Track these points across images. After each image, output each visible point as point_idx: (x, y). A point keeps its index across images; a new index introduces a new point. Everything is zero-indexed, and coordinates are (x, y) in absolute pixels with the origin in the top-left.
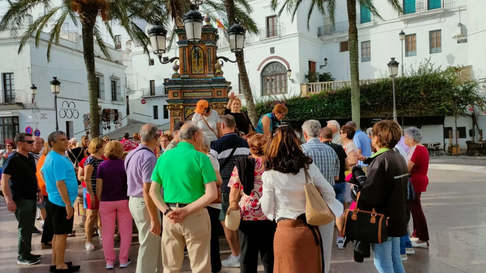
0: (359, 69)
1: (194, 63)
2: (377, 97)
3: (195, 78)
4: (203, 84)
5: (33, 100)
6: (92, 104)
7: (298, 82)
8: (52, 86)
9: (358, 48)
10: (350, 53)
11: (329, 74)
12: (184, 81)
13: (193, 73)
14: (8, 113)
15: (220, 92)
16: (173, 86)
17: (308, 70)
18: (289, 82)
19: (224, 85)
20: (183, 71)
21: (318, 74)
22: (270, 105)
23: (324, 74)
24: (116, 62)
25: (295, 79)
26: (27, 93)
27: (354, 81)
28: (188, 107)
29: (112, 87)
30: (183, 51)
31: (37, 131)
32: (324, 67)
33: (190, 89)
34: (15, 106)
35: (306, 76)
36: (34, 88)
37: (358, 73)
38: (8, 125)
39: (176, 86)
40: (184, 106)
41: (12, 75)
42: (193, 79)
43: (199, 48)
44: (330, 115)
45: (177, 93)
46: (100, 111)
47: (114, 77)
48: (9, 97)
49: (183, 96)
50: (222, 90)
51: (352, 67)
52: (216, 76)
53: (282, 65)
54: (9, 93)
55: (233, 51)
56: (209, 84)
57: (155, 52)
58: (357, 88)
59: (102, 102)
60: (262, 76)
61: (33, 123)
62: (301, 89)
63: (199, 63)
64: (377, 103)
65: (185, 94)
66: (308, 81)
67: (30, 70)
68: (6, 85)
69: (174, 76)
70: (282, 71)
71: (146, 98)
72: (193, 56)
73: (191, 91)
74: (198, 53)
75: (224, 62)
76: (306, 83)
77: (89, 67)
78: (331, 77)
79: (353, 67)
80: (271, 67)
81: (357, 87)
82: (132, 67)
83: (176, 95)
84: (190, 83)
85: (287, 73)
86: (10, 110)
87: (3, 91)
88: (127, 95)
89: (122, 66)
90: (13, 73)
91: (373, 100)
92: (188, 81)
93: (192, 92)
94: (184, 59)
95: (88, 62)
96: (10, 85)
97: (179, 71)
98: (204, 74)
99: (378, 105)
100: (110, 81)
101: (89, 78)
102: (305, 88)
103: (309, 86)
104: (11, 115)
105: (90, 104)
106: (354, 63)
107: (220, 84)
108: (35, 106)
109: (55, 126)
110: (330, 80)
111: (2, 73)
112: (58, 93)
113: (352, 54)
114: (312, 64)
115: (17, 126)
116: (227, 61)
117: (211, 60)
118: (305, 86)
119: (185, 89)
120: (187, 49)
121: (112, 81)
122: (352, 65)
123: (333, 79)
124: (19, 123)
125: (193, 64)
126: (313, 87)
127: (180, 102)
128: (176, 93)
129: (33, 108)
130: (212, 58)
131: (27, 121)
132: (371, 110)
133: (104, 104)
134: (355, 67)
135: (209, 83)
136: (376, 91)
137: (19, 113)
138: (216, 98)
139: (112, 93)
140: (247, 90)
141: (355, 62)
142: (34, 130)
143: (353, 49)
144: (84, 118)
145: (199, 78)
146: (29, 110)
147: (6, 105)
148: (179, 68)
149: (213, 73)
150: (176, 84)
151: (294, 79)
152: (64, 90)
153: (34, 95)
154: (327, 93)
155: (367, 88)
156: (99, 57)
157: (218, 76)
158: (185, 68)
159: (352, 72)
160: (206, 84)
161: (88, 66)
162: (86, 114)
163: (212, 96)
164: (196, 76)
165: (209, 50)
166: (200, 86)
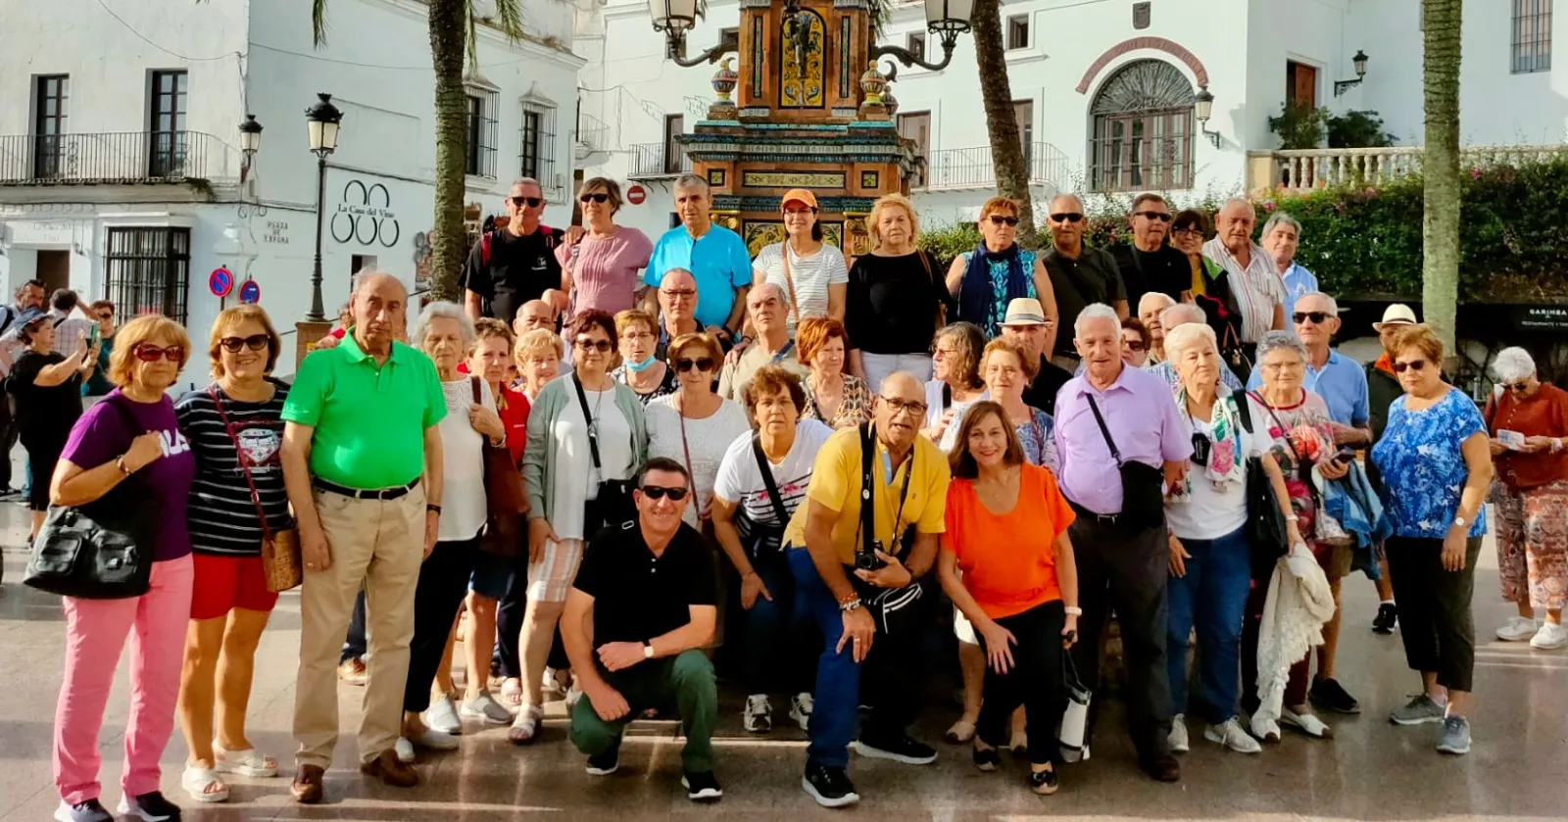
0: (1462, 106)
1: (790, 66)
2: (1553, 220)
3: (792, 121)
4: (814, 144)
5: (244, 172)
6: (443, 198)
7: (1237, 143)
8: (314, 127)
9: (1460, 22)
10: (1426, 41)
11: (1371, 117)
12: (749, 131)
13: (785, 103)
14: (157, 216)
15: (874, 177)
16: (709, 147)
17: (1283, 97)
18: (1202, 145)
19: (892, 150)
20: (751, 95)
21: (1325, 118)
22: (1109, 229)
23: (1352, 114)
24: (549, 42)
25: (1228, 133)
26: (227, 145)
27: (1436, 154)
28: (756, 225)
29: (526, 136)
30: (752, 24)
31: (250, 284)
32: (1352, 89)
33: (767, 161)
34: (185, 191)
35: (1274, 124)
36: (252, 127)
37: (1457, 123)
38: (153, 259)
39: (719, 148)
40: (745, 221)
41: (180, 77)
42: (782, 126)
43: (812, 15)
44: (1348, 285)
45: (723, 171)
46: (476, 223)
47: (537, 98)
48: (164, 156)
49: (740, 183)
50: (882, 168)
51: (1429, 95)
52: (862, 118)
53: (1178, 73)
54: (165, 141)
55: (935, 28)
56: (835, 144)
57: (659, 23)
58: (1449, 180)
59: (484, 191)
60: (1096, 117)
61: (237, 254)
62: (1250, 172)
63: (809, 67)
64: (1547, 248)
65: (750, 179)
66: (1282, 142)
67: (245, 60)
68: (160, 114)
69: (713, 113)
70: (1176, 99)
71: (646, 180)
72: (786, 43)
73: (773, 167)
74: (806, 32)
75: (900, 66)
76: (1269, 152)
77: (446, 63)
78: (1380, 130)
79: (1435, 97)
80: (1131, 79)
81: (1448, 174)
82: (603, 62)
83: (717, 177)
84: (770, 138)
85: (1193, 107)
86: (163, 206)
87: (145, 133)
88: (578, 168)
89: (566, 56)
90: (184, 72)
91: (1534, 234)
92: (763, 131)
93: (777, 171)
94: (754, 50)
95: (442, 44)
96: (173, 113)
97: (734, 96)
98: (823, 107)
99: (1551, 255)
100: (522, 112)
101: (441, 100)
102: (1265, 168)
103: (1280, 164)
104: (166, 224)
105: (437, 197)
106: (1442, 82)
107: (874, 147)
108: (251, 194)
109: (312, 269)
110: (1372, 141)
111: (147, 70)
112: (331, 150)
113: (1436, 46)
114: (1300, 76)
115: (181, 264)
116: (909, 65)
117: (851, 60)
118: (1268, 161)
119: (751, 160)
120: (767, 17)
121: (526, 113)
122: (1434, 89)
123: (1386, 138)
124: (192, 253)
125: (784, 72)
126: (1299, 165)
127: (729, 206)
128: (717, 171)
129: (244, 199)
130: (854, 52)
131: (218, 247)
132: (1520, 272)
133: (493, 197)
134: (1441, 97)
135: (838, 141)
136: (1551, 196)
137: (194, 216)
138: (856, 198)
139: (525, 156)
140: (1008, 169)
141: (1443, 76)
142: (240, 280)
143: (1438, 26)
144: (417, 246)
145: (802, 123)
146: (228, 206)
147: (153, 184)
148: (733, 83)
149: (854, 104)
150: (721, 142)
151: (1222, 134)
152: (350, 141)
153: (249, 152)
154: (1343, 196)
155: (1510, 180)
156: (487, 21)
157: (869, 116)
158: (757, 85)
159: (1431, 117)
160: (825, 144)
161: (440, 57)
162: (425, 232)
163: (845, 187)
164: (794, 113)
165: (846, 24)
166: (803, 150)
